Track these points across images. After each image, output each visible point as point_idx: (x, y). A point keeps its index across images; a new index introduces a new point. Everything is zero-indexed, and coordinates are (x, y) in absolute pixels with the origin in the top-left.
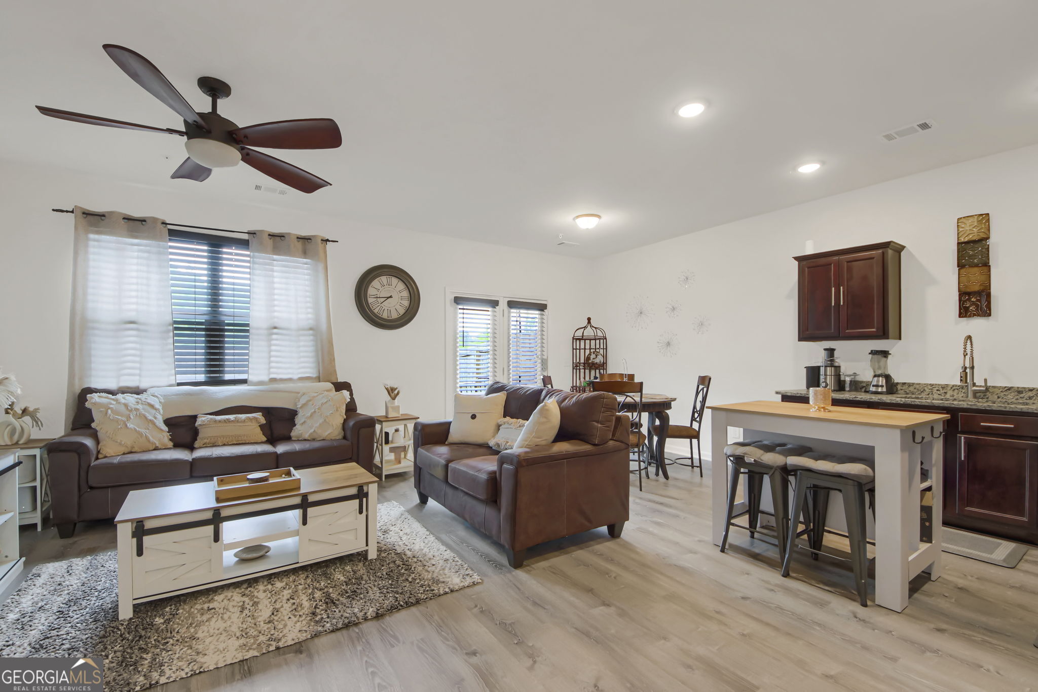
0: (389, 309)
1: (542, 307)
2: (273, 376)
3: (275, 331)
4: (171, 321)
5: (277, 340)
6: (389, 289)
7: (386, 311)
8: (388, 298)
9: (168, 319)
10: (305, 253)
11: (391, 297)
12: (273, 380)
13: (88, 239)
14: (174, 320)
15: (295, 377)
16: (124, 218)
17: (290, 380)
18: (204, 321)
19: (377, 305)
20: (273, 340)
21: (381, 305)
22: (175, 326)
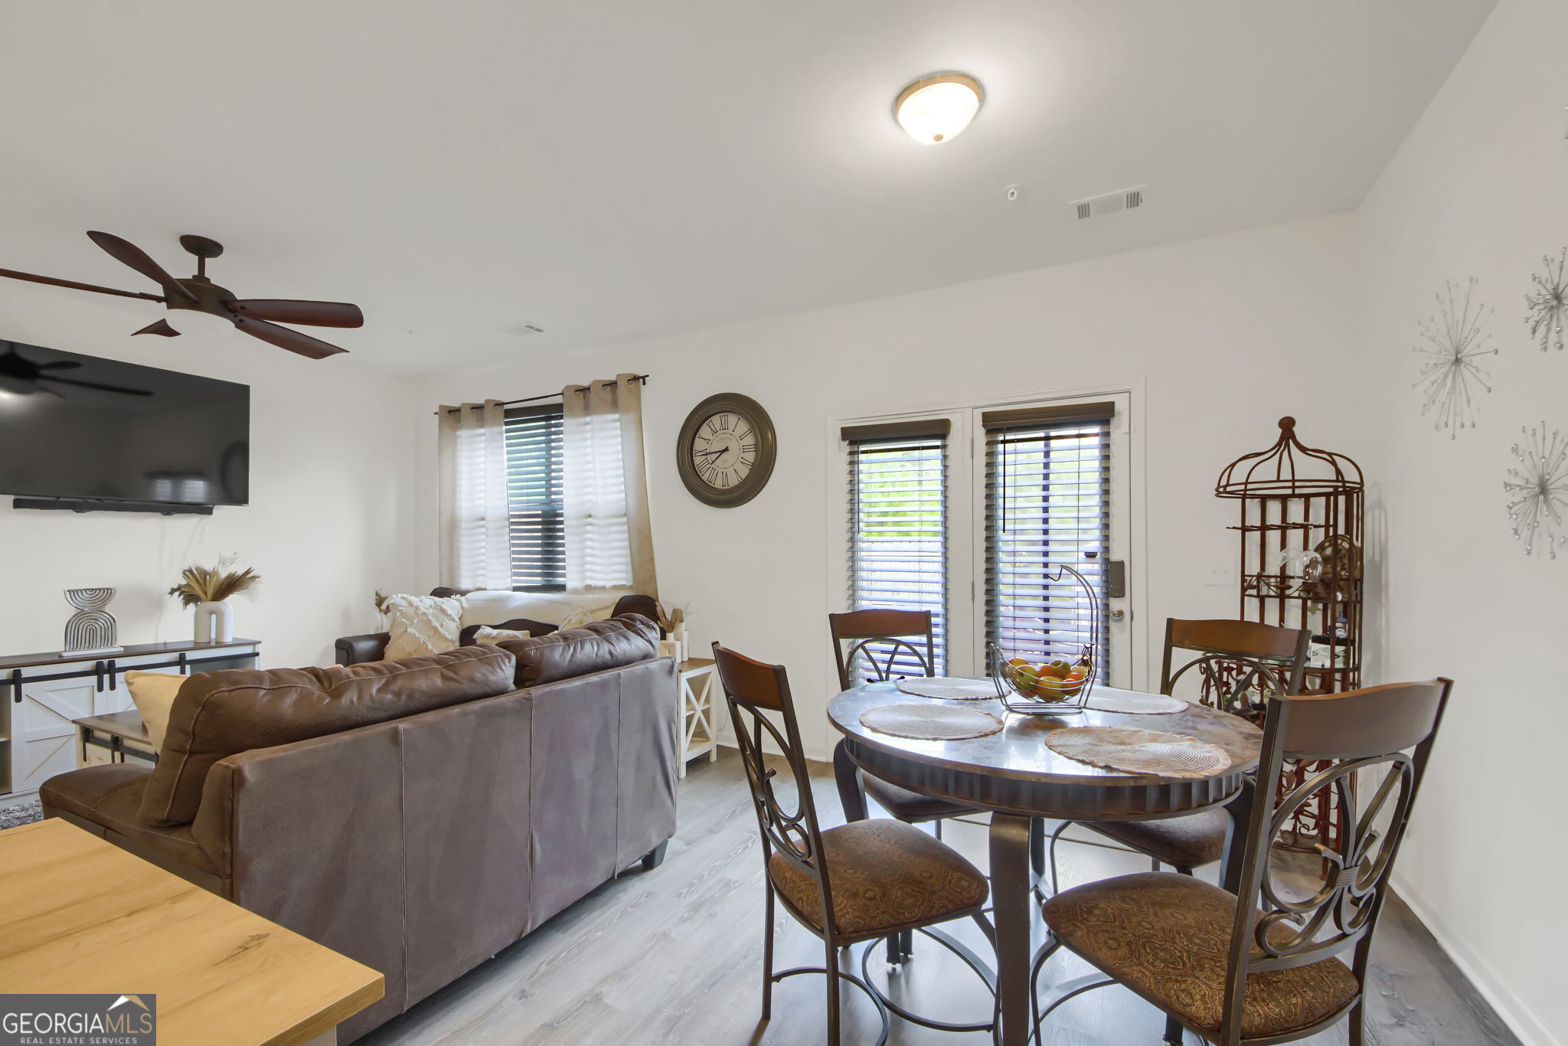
0: (725, 471)
1: (1101, 414)
2: (589, 582)
3: (589, 520)
4: (507, 516)
5: (591, 532)
6: (724, 436)
7: (720, 474)
8: (722, 452)
9: (504, 512)
10: (614, 406)
11: (727, 449)
12: (589, 588)
13: (456, 437)
14: (511, 513)
15: (609, 584)
16: (472, 408)
17: (603, 588)
18: (540, 512)
19: (707, 467)
20: (588, 532)
21: (713, 466)
22: (511, 520)
